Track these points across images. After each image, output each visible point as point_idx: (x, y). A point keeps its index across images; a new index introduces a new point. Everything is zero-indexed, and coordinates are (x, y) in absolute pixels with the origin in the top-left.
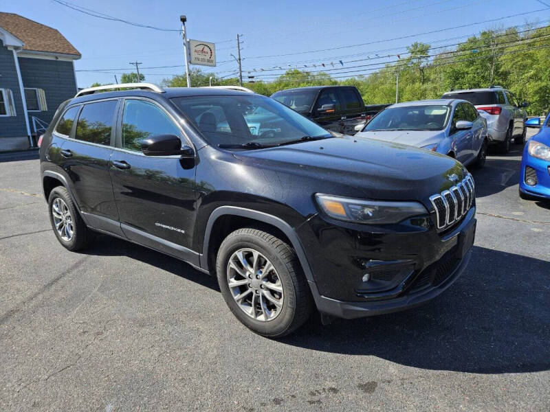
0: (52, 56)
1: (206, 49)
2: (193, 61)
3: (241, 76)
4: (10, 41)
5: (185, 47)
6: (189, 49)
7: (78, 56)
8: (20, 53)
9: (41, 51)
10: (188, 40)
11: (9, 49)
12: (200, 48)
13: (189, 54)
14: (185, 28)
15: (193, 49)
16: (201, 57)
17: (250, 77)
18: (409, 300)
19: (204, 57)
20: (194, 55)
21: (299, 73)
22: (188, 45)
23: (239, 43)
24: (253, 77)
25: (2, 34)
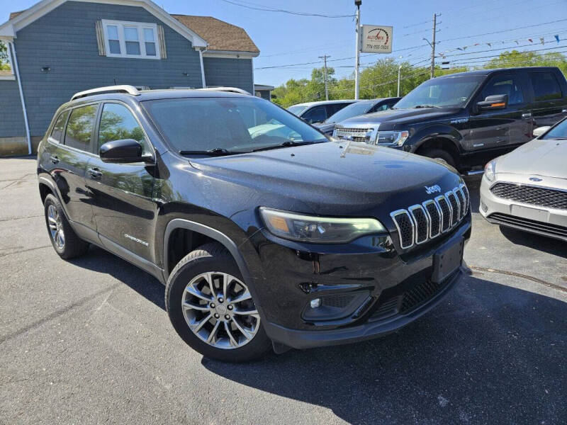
0: (234, 54)
1: (382, 34)
2: (364, 49)
3: (433, 62)
4: (197, 42)
5: (357, 34)
6: (361, 36)
7: (257, 53)
8: (205, 53)
9: (225, 50)
10: (361, 26)
11: (196, 50)
12: (375, 33)
13: (361, 41)
14: (359, 13)
15: (366, 34)
16: (373, 44)
17: (443, 63)
18: (366, 331)
19: (378, 44)
20: (366, 42)
21: (517, 54)
22: (360, 31)
23: (435, 24)
24: (448, 63)
25: (192, 36)
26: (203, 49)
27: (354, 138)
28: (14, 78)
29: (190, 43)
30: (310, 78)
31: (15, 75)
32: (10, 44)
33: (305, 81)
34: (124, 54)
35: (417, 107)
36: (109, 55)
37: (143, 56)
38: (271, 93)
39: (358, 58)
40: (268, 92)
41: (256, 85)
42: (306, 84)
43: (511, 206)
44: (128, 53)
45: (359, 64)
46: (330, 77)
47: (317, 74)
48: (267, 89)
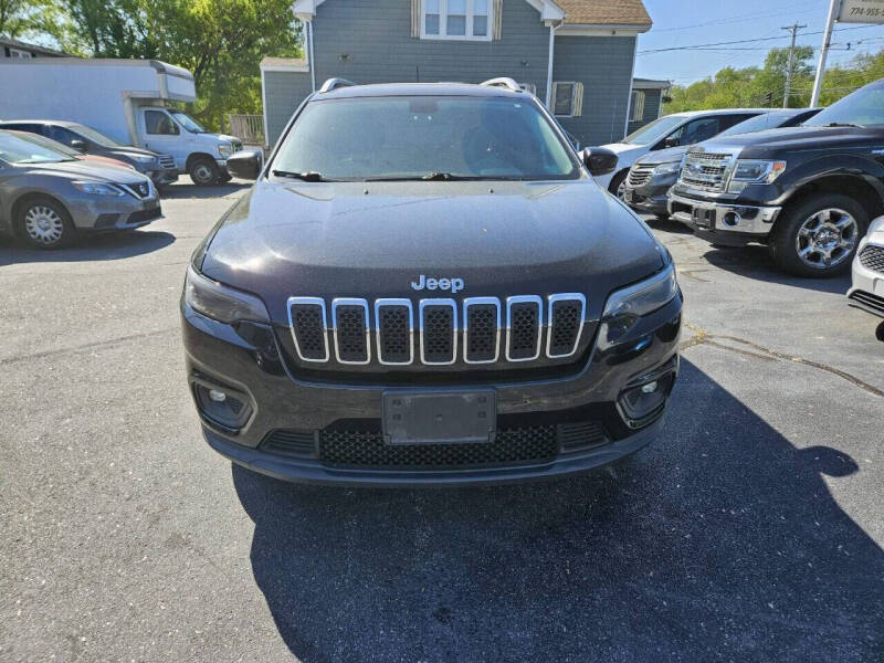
0: (607, 30)
4: (550, 13)
7: (646, 25)
8: (559, 30)
9: (593, 22)
11: (547, 25)
13: (840, 3)
16: (866, 5)
19: (877, 6)
20: (852, 3)
25: (543, 4)
26: (556, 23)
27: (705, 168)
28: (307, 70)
29: (539, 14)
30: (762, 67)
31: (310, 65)
32: (308, 24)
33: (754, 71)
34: (443, 35)
35: (832, 125)
36: (423, 36)
37: (469, 36)
38: (663, 93)
39: (830, 33)
40: (658, 91)
41: (635, 80)
42: (753, 77)
43: (876, 280)
44: (448, 34)
45: (828, 45)
46: (803, 64)
47: (778, 58)
48: (656, 86)
